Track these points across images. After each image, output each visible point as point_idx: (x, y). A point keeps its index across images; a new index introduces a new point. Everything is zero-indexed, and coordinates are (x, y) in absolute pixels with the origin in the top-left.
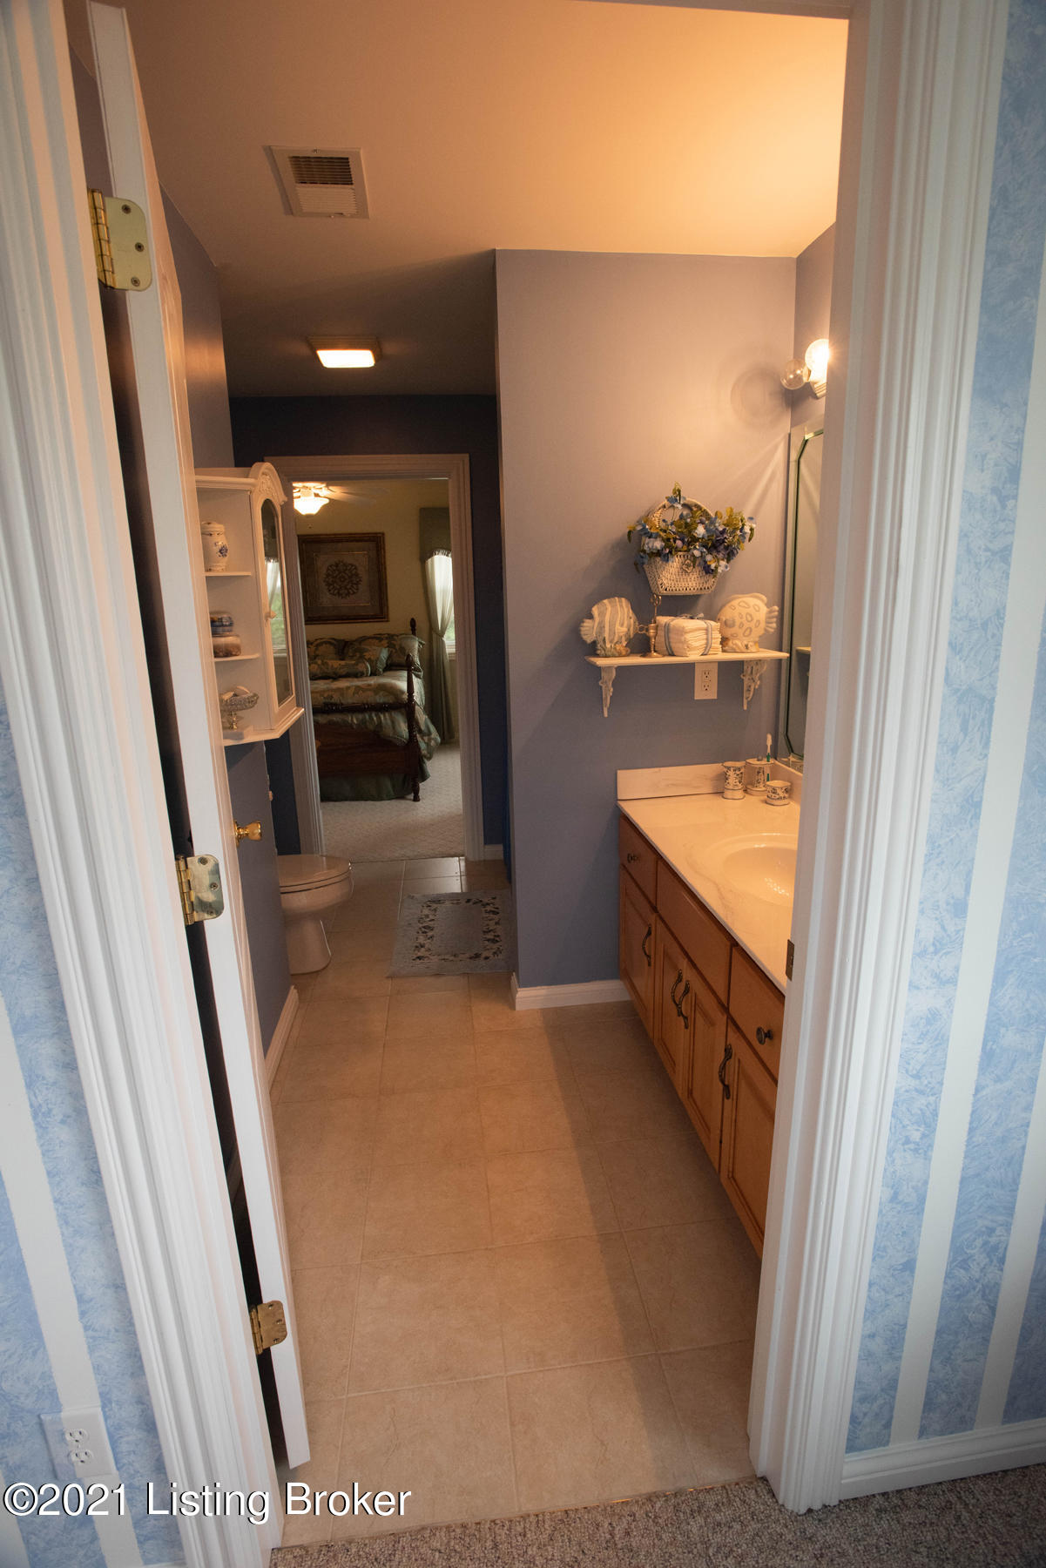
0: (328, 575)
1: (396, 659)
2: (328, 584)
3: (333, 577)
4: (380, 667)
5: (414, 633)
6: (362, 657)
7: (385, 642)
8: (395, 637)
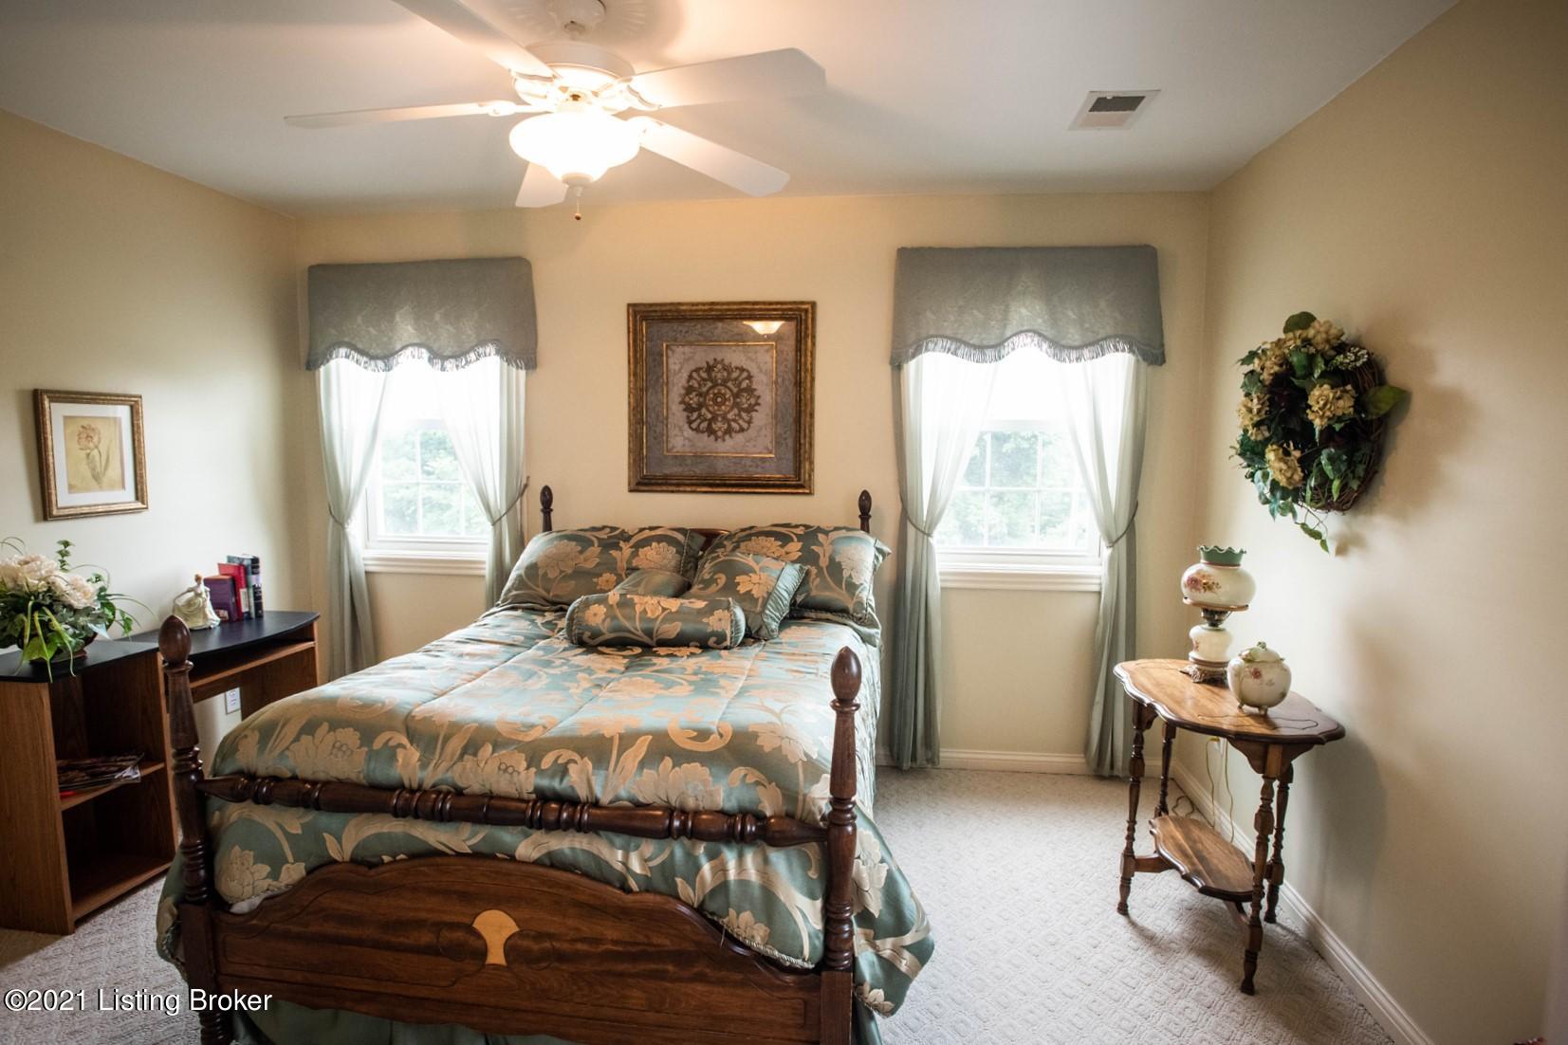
0: (689, 390)
1: (819, 592)
2: (689, 409)
3: (700, 395)
4: (772, 618)
5: (865, 527)
6: (730, 587)
7: (795, 547)
8: (821, 537)
